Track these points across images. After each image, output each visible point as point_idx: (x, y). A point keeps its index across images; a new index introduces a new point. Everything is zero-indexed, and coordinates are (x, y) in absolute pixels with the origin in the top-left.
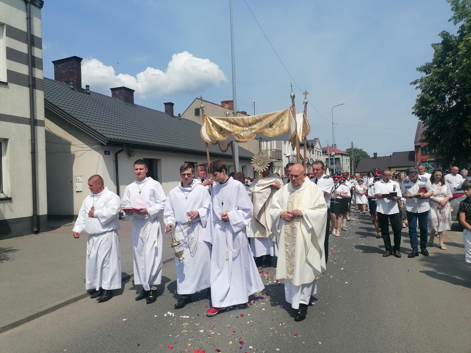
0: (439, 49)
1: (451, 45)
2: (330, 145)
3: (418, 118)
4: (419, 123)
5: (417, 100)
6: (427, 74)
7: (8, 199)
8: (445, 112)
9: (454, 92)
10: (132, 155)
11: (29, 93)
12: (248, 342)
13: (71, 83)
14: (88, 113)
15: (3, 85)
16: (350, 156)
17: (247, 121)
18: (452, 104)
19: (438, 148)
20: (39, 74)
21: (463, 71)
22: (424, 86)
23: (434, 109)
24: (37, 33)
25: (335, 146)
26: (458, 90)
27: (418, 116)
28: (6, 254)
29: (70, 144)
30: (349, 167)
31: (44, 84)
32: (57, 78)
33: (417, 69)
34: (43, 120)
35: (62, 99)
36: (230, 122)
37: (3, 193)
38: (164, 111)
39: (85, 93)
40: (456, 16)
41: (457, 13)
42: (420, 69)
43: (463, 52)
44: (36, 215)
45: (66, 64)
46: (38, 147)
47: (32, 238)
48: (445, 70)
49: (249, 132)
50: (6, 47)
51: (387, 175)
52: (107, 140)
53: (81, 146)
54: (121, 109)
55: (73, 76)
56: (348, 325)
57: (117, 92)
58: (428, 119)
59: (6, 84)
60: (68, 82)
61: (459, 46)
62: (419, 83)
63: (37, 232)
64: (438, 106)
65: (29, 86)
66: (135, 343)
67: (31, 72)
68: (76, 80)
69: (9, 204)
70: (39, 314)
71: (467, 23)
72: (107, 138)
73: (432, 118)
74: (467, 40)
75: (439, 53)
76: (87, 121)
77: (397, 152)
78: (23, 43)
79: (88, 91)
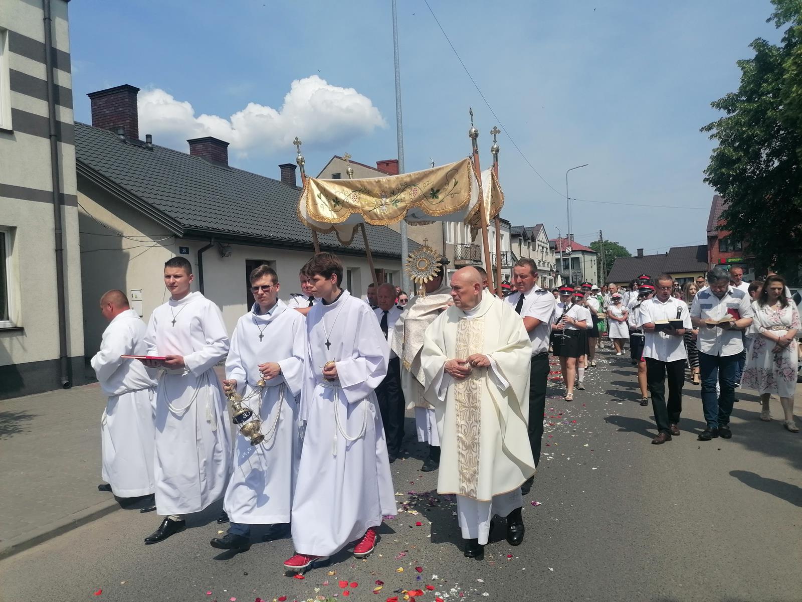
0: (751, 70)
1: (770, 63)
2: (564, 236)
3: (715, 188)
4: (716, 197)
5: (713, 158)
6: (729, 112)
7: (18, 330)
8: (760, 178)
9: (776, 144)
10: (227, 254)
11: (50, 149)
12: (431, 568)
13: (121, 131)
14: (150, 182)
15: (6, 135)
16: (597, 255)
17: (387, 186)
18: (772, 165)
19: (748, 241)
20: (66, 116)
21: (791, 108)
22: (724, 133)
23: (741, 173)
24: (62, 44)
25: (571, 237)
26: (783, 140)
27: (714, 185)
28: (16, 423)
29: (120, 235)
30: (596, 273)
31: (75, 133)
32: (97, 122)
33: (713, 104)
34: (74, 194)
35: (107, 158)
36: (355, 189)
37: (8, 320)
38: (279, 179)
39: (144, 148)
40: (779, 12)
41: (781, 8)
42: (718, 105)
43: (791, 74)
44: (66, 356)
45: (112, 98)
46: (67, 241)
47: (59, 396)
48: (761, 105)
49: (391, 206)
50: (9, 70)
51: (664, 288)
52: (184, 228)
53: (140, 240)
54: (206, 175)
55: (123, 119)
56: (598, 540)
57: (200, 146)
58: (732, 190)
59: (9, 133)
60: (115, 129)
61: (785, 64)
62: (715, 128)
63: (67, 386)
64: (749, 167)
65: (50, 137)
66: (240, 571)
67: (53, 112)
68: (128, 126)
69: (20, 338)
70: (77, 523)
71: (798, 25)
72: (184, 225)
73: (739, 189)
74: (798, 54)
75: (751, 76)
76: (149, 195)
77: (677, 248)
78: (38, 63)
79: (150, 145)
